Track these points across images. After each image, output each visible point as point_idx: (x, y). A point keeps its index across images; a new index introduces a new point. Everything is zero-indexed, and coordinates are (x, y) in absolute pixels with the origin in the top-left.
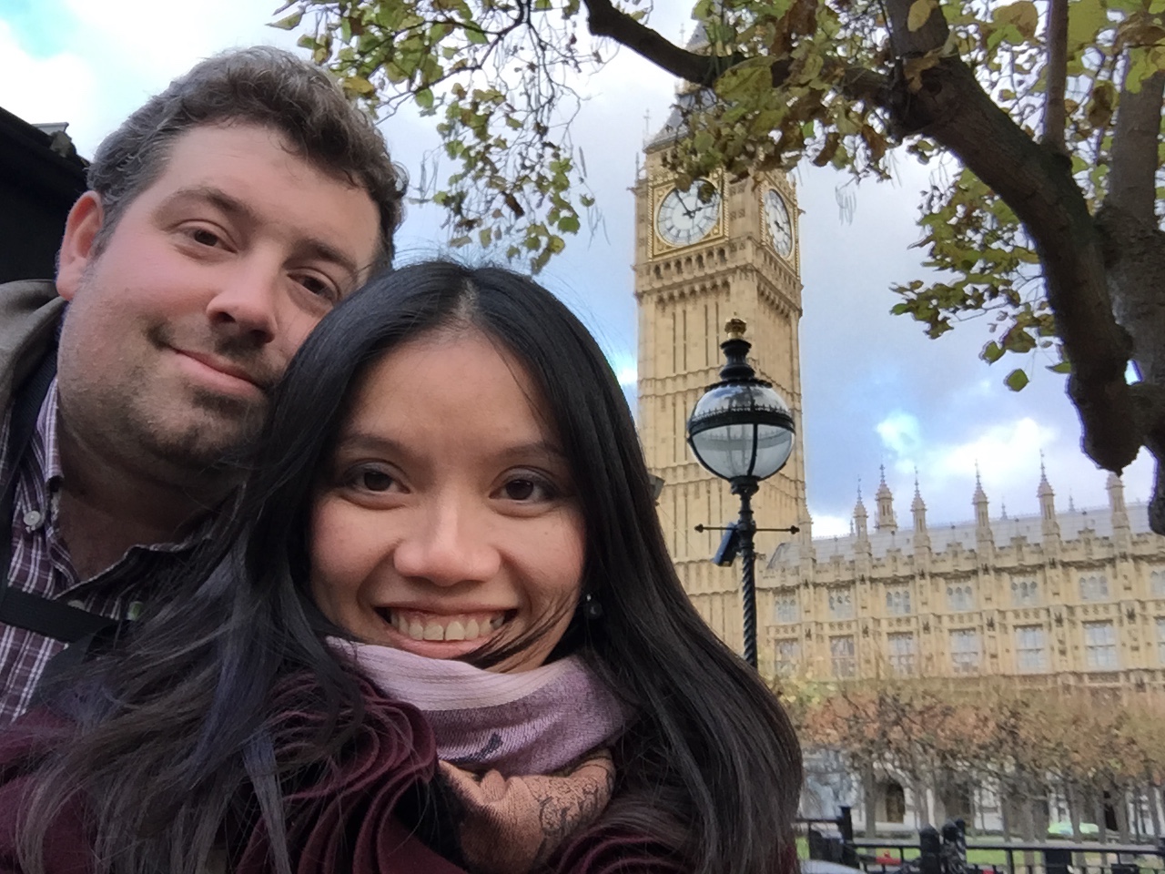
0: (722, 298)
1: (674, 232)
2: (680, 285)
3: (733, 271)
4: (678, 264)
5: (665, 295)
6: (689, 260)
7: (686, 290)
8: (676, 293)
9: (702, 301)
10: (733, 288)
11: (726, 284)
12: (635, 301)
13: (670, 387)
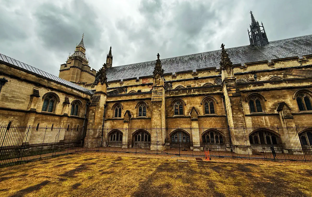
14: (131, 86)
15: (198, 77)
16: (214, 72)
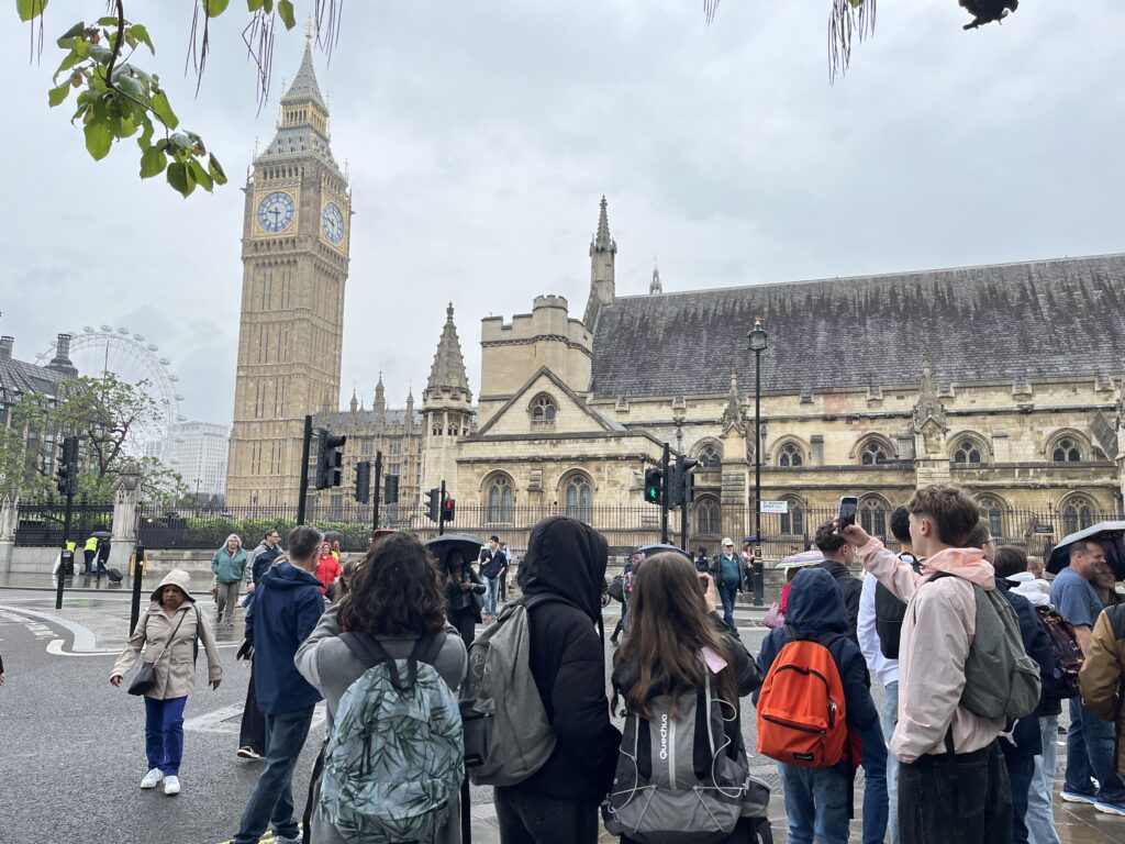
0: (293, 269)
1: (267, 223)
2: (269, 257)
3: (301, 254)
4: (268, 243)
5: (260, 262)
6: (275, 243)
7: (273, 261)
8: (267, 261)
9: (282, 269)
10: (299, 265)
11: (295, 261)
12: (242, 262)
13: (260, 318)
14: (783, 420)
15: (1032, 406)
16: (1090, 392)
